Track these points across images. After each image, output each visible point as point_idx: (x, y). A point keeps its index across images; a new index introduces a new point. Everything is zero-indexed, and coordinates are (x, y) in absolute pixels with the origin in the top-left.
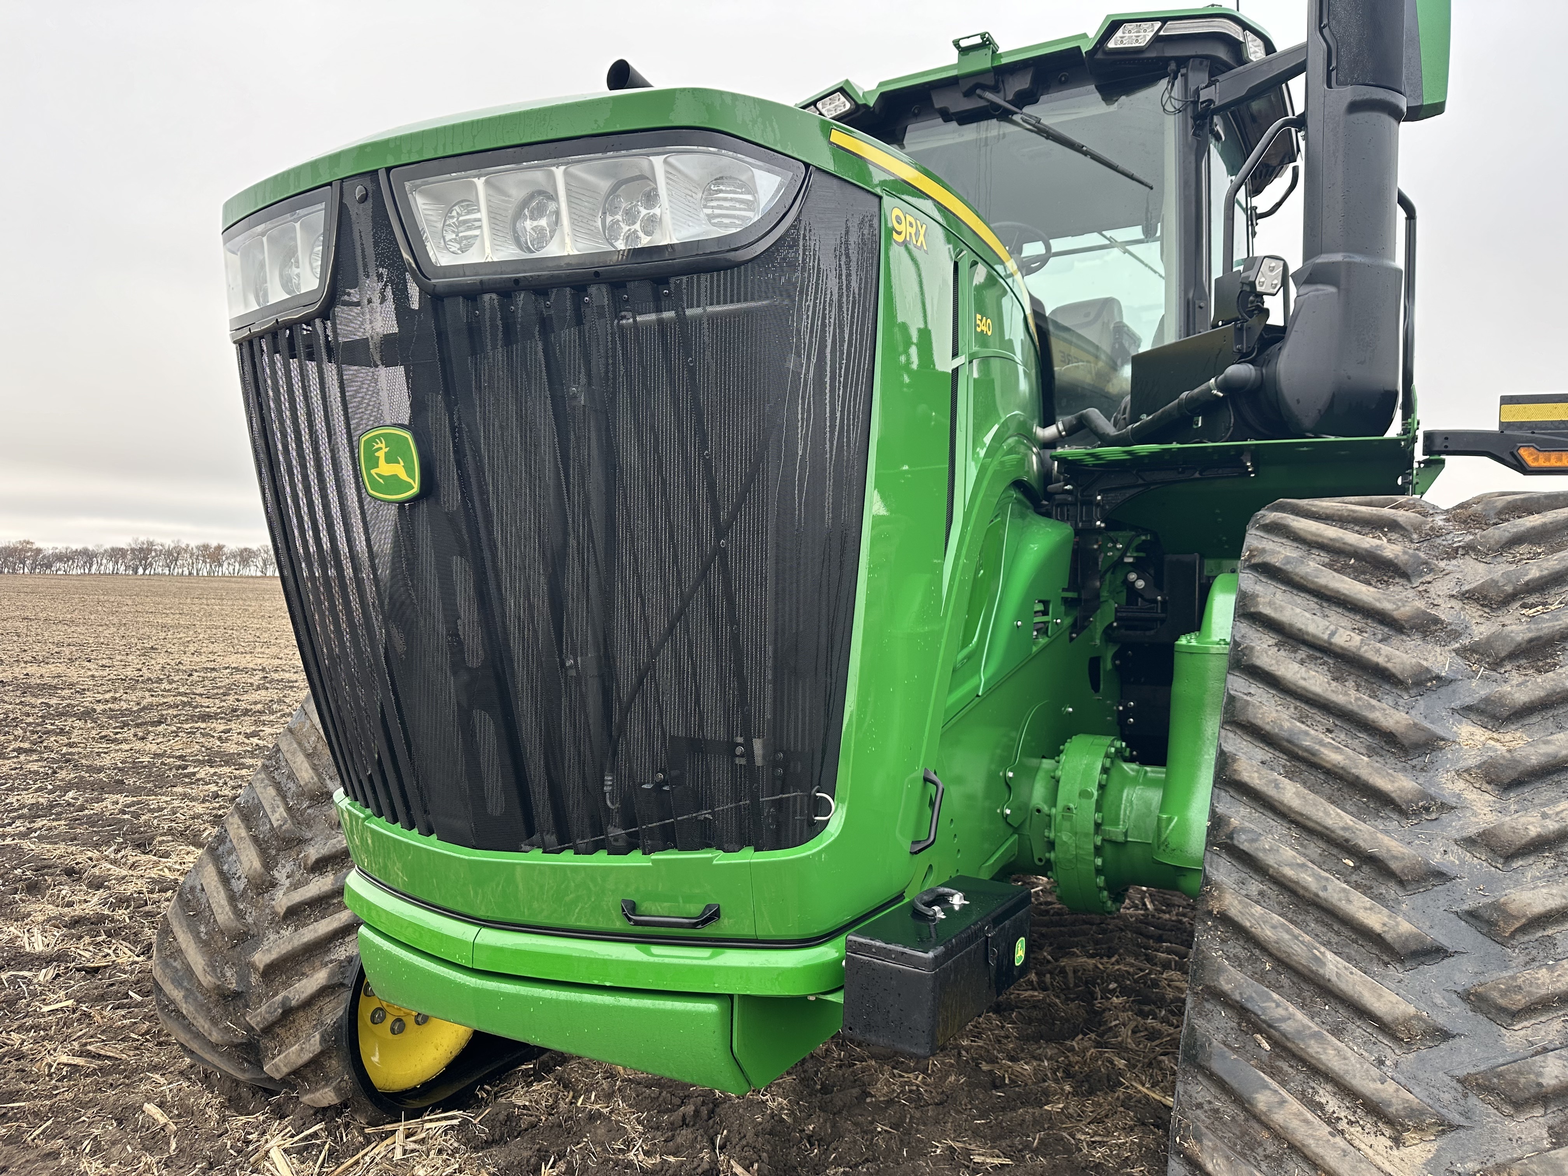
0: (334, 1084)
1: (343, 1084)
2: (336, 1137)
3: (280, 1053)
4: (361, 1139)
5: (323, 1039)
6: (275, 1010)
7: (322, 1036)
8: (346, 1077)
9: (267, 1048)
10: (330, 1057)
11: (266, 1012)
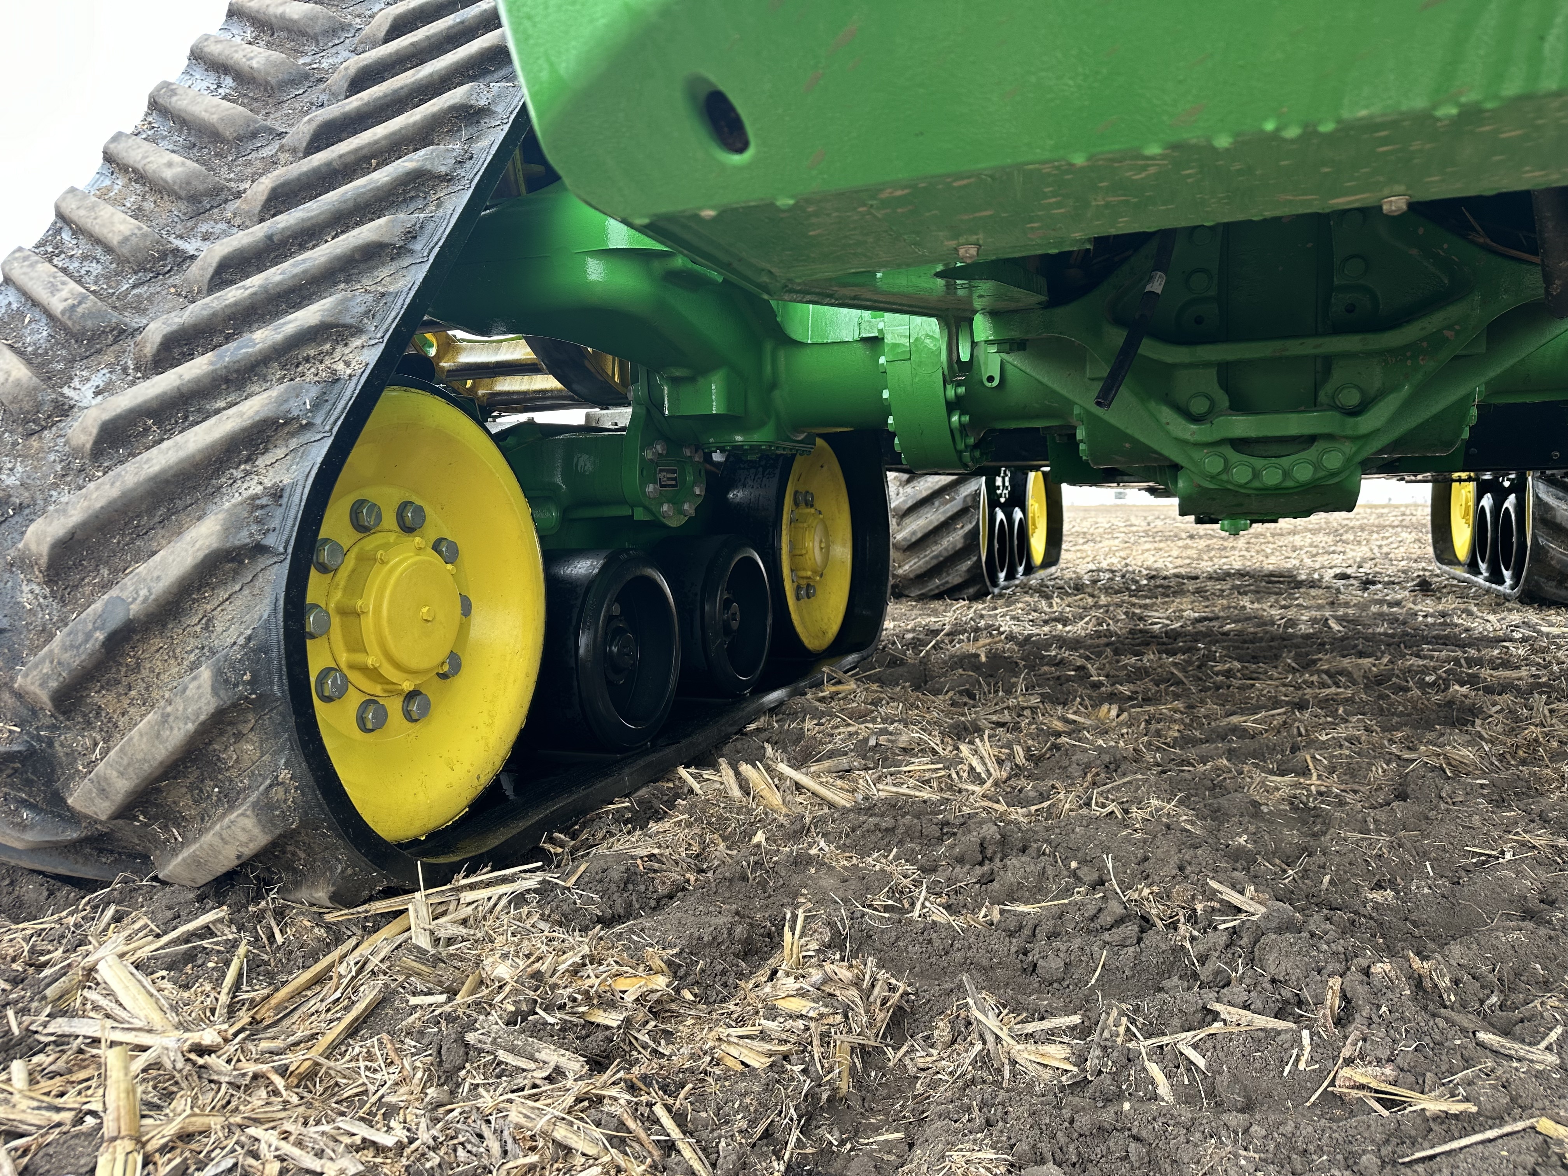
0: (253, 797)
1: (278, 793)
2: (257, 939)
3: (105, 752)
4: (321, 932)
5: (221, 680)
6: (88, 636)
7: (218, 673)
8: (285, 775)
9: (72, 755)
10: (239, 736)
11: (65, 649)
